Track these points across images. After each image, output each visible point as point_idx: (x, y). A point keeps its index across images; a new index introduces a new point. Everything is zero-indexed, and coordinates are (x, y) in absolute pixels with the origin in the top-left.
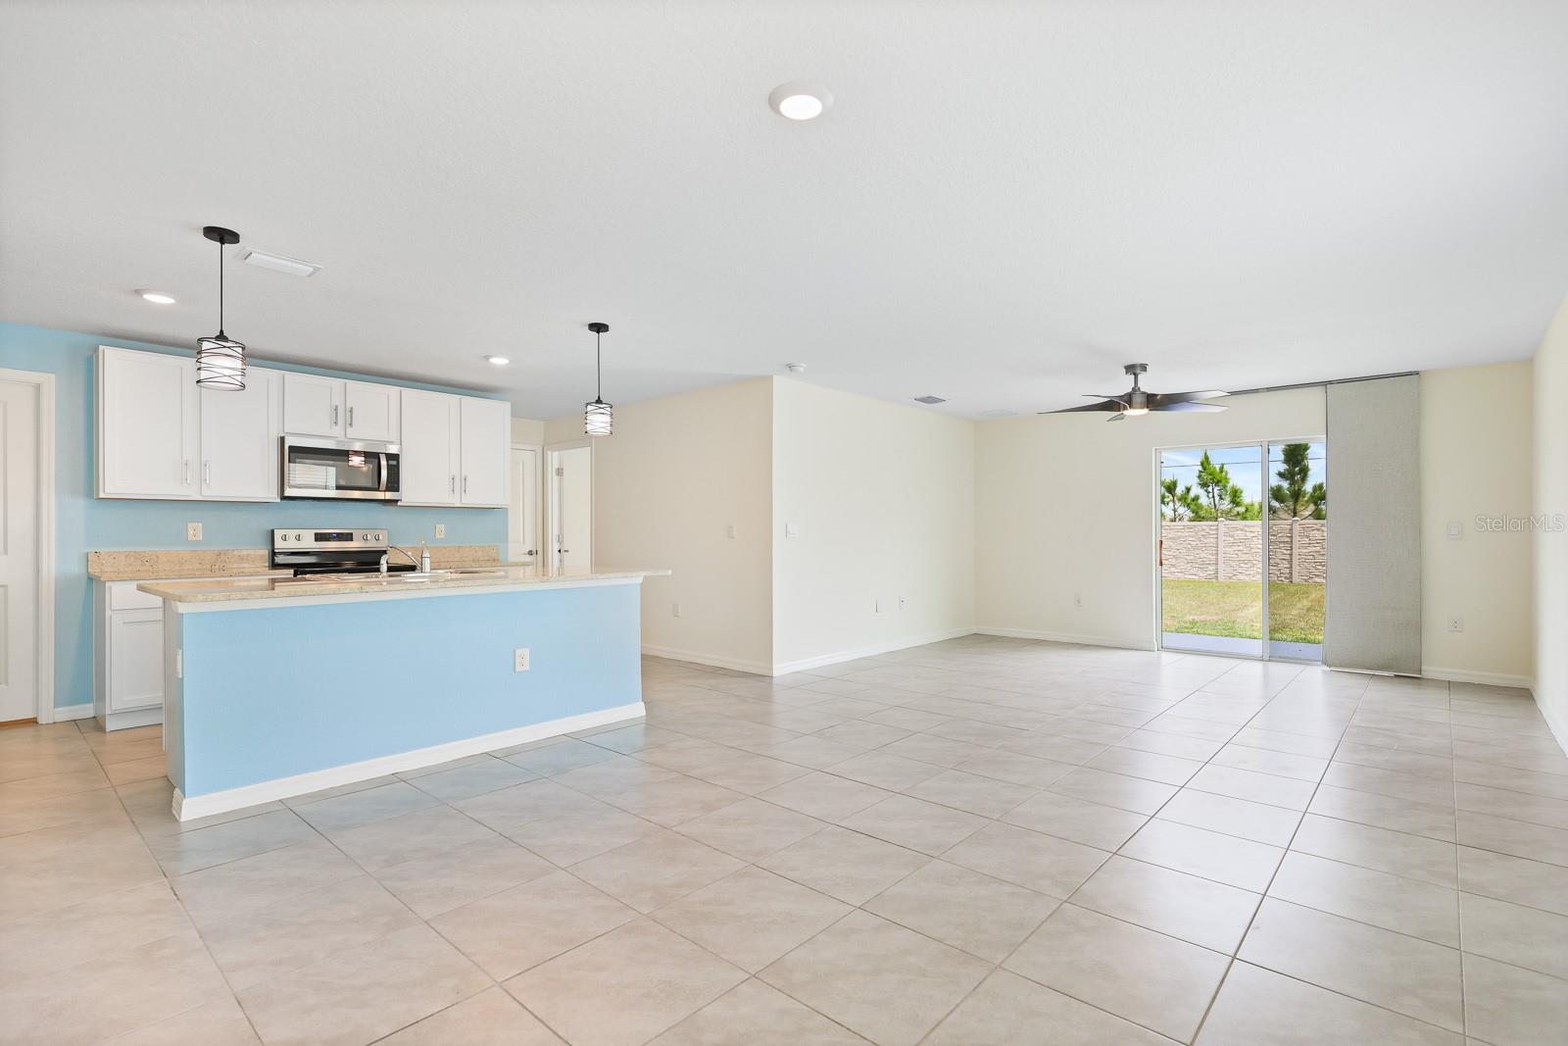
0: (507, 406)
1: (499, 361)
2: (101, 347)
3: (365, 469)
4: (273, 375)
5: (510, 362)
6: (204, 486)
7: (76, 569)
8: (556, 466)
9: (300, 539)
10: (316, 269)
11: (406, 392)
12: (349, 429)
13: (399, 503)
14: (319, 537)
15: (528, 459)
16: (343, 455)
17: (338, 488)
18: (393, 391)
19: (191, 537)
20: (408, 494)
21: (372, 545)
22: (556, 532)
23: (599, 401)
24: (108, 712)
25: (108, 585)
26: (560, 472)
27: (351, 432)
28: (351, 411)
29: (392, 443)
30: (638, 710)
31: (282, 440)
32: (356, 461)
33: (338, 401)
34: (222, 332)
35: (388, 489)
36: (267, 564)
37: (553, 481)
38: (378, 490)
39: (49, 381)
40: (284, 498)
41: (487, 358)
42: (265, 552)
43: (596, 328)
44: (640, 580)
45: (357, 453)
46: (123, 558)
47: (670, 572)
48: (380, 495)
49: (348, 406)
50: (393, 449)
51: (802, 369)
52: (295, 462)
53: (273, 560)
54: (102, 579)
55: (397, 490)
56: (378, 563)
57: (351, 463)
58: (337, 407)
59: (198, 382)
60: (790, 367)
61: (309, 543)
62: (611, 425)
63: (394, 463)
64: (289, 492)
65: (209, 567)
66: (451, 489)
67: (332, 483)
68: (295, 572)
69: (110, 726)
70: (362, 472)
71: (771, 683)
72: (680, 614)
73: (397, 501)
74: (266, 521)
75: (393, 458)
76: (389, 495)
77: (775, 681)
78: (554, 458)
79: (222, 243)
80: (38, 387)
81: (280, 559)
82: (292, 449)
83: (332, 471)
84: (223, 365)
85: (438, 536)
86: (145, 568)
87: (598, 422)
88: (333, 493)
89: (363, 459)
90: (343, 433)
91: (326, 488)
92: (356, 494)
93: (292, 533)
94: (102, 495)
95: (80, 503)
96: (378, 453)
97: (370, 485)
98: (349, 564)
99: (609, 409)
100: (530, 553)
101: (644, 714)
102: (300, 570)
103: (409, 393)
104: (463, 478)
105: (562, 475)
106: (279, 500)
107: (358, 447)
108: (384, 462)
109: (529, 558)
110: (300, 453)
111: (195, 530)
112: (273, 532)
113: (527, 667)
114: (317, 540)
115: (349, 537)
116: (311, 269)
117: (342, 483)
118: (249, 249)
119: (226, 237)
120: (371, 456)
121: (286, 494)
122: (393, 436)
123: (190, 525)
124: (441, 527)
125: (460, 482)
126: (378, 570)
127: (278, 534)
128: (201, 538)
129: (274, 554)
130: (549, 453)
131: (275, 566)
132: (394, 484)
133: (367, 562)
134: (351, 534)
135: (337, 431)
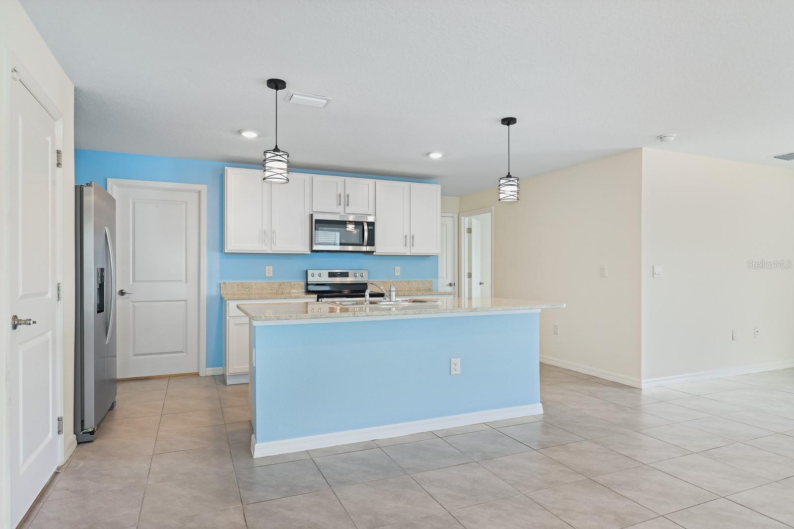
0: (438, 188)
1: (436, 156)
2: (226, 168)
3: (355, 232)
4: (307, 177)
5: (443, 156)
6: (273, 245)
7: (215, 292)
8: (467, 227)
9: (320, 276)
10: (329, 101)
11: (378, 181)
12: (347, 208)
13: (374, 254)
14: (331, 275)
15: (449, 222)
16: (343, 223)
17: (341, 244)
18: (370, 182)
19: (267, 275)
20: (380, 248)
21: (359, 280)
22: (467, 271)
23: (509, 176)
24: (227, 374)
25: (228, 302)
26: (470, 231)
27: (348, 210)
28: (348, 196)
29: (370, 215)
30: (538, 409)
31: (312, 215)
32: (350, 227)
33: (341, 191)
34: (276, 146)
35: (368, 245)
36: (304, 291)
37: (465, 235)
38: (362, 245)
39: (203, 188)
40: (313, 251)
41: (428, 154)
42: (303, 283)
43: (507, 122)
44: (539, 311)
45: (351, 222)
46: (236, 286)
47: (565, 306)
48: (364, 249)
49: (346, 194)
50: (371, 219)
51: (672, 139)
52: (318, 230)
53: (307, 288)
54: (225, 299)
55: (373, 245)
56: (364, 292)
57: (347, 229)
58: (340, 194)
59: (264, 179)
60: (661, 138)
61: (325, 279)
62: (518, 193)
63: (372, 228)
64: (315, 248)
65: (275, 292)
66: (405, 244)
67: (338, 242)
68: (318, 296)
69: (229, 382)
70: (354, 234)
71: (640, 395)
72: (559, 333)
73: (373, 252)
74: (302, 265)
75: (371, 224)
76: (368, 248)
77: (643, 393)
78: (465, 221)
79: (277, 89)
80: (199, 192)
81: (311, 288)
82: (317, 221)
83: (338, 234)
84: (277, 167)
85: (396, 274)
86: (246, 292)
87: (509, 191)
88: (338, 248)
89: (354, 226)
90: (343, 210)
91: (335, 244)
92: (350, 248)
93: (316, 272)
94: (226, 251)
95: (217, 255)
96: (363, 222)
97: (358, 242)
98: (346, 292)
99: (516, 181)
100: (450, 285)
101: (542, 412)
102: (321, 295)
103: (380, 183)
104: (411, 237)
105: (471, 233)
106: (310, 253)
107: (351, 218)
108: (366, 228)
109: (449, 289)
110: (321, 224)
111: (269, 271)
112: (307, 271)
113: (459, 372)
114: (329, 276)
115: (346, 275)
116: (326, 101)
117: (343, 241)
118: (292, 92)
119: (279, 85)
120: (358, 224)
121: (313, 249)
122: (371, 211)
123: (267, 267)
124: (398, 268)
125: (409, 240)
126: (364, 296)
127: (310, 273)
128: (272, 275)
129: (307, 285)
130: (463, 218)
131: (308, 292)
132: (371, 242)
133: (357, 290)
134: (348, 273)
135: (340, 209)
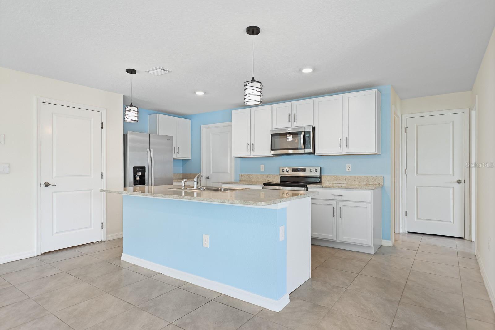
6: (252, 152)
9: (287, 171)
21: (313, 174)
23: (253, 81)
35: (306, 148)
48: (303, 151)
49: (294, 113)
58: (290, 114)
61: (291, 173)
66: (340, 145)
73: (312, 153)
76: (307, 151)
85: (348, 170)
90: (292, 125)
93: (285, 169)
96: (301, 132)
108: (302, 136)
110: (275, 136)
111: (262, 167)
113: (208, 246)
114: (293, 171)
121: (272, 153)
124: (349, 166)
125: (343, 141)
127: (281, 169)
134: (305, 169)
135: (289, 125)
